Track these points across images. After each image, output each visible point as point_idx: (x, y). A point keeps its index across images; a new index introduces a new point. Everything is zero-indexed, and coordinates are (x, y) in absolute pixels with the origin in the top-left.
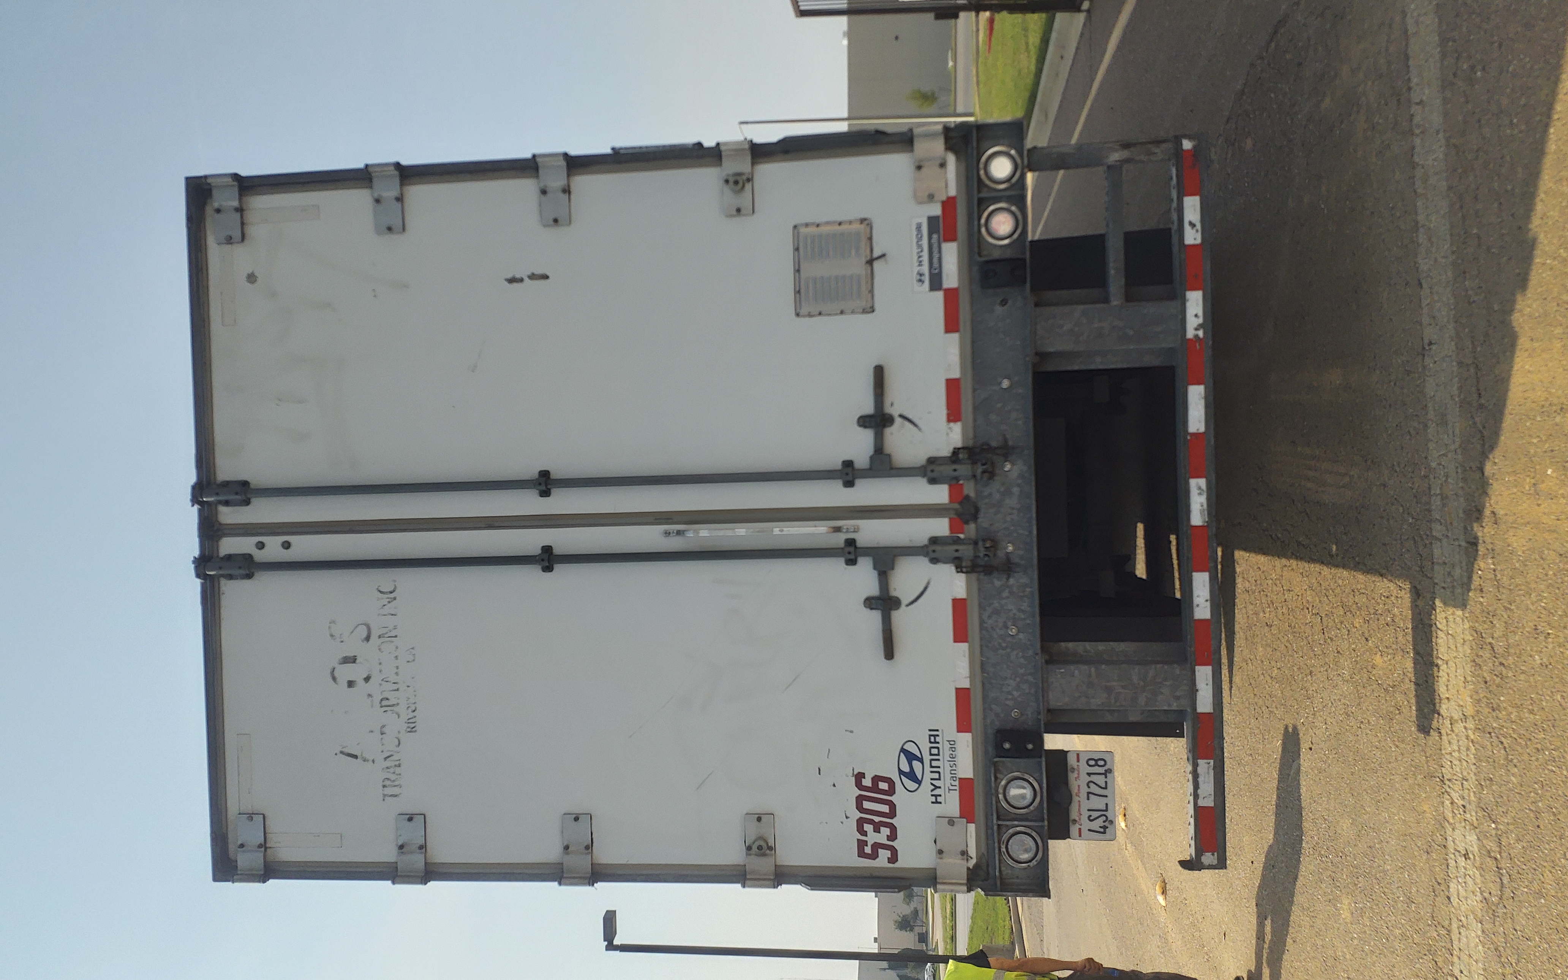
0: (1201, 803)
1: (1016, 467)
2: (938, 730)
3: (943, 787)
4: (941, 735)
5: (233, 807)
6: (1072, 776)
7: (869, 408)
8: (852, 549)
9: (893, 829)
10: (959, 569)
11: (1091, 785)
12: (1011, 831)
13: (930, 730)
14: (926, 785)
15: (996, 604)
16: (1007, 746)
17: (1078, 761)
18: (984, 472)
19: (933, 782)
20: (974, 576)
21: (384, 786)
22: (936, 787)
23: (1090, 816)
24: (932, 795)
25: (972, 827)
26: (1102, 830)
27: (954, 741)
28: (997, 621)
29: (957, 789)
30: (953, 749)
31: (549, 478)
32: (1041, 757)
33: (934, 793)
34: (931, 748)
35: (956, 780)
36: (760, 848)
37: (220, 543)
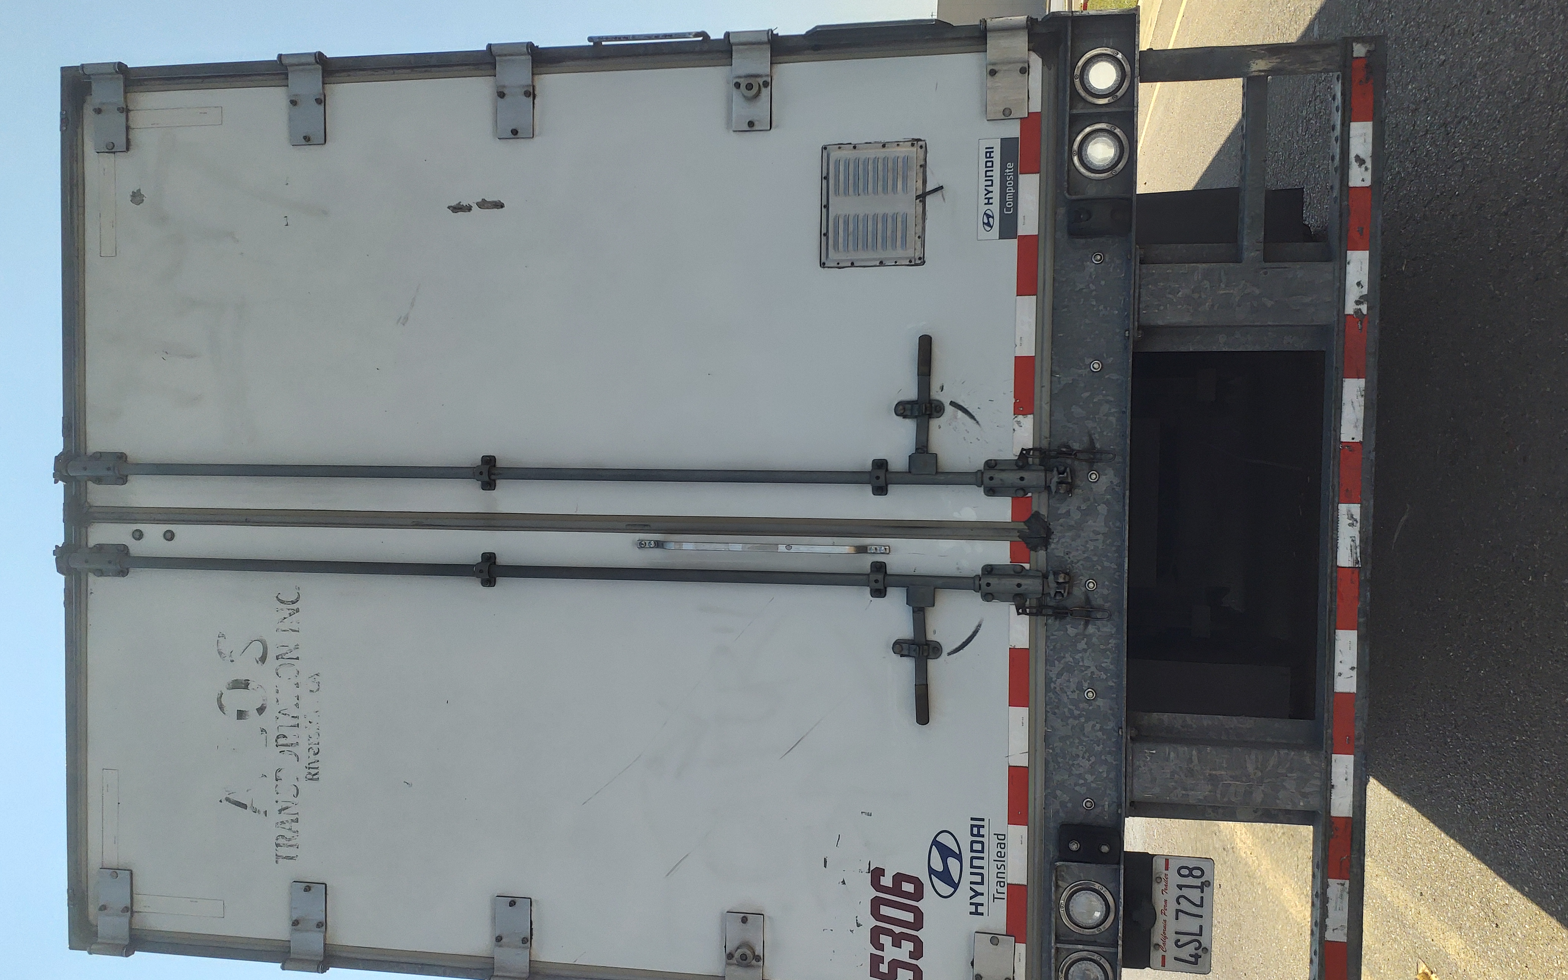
0: (1330, 936)
1: (1103, 479)
2: (983, 820)
3: (986, 894)
4: (986, 827)
5: (94, 860)
6: (1157, 888)
7: (911, 393)
8: (880, 577)
9: (918, 944)
10: (1021, 609)
11: (1182, 900)
12: (1075, 956)
13: (972, 819)
14: (964, 890)
15: (1069, 658)
16: (1074, 847)
17: (1167, 869)
18: (1060, 483)
19: (973, 886)
20: (1041, 620)
21: (277, 845)
22: (977, 894)
23: (1179, 940)
24: (971, 904)
25: (1021, 948)
26: (1193, 959)
27: (1005, 835)
28: (1069, 681)
29: (1004, 899)
30: (1003, 846)
31: (495, 466)
32: (1119, 863)
33: (974, 900)
34: (972, 842)
35: (1003, 887)
36: (744, 957)
37: (89, 530)
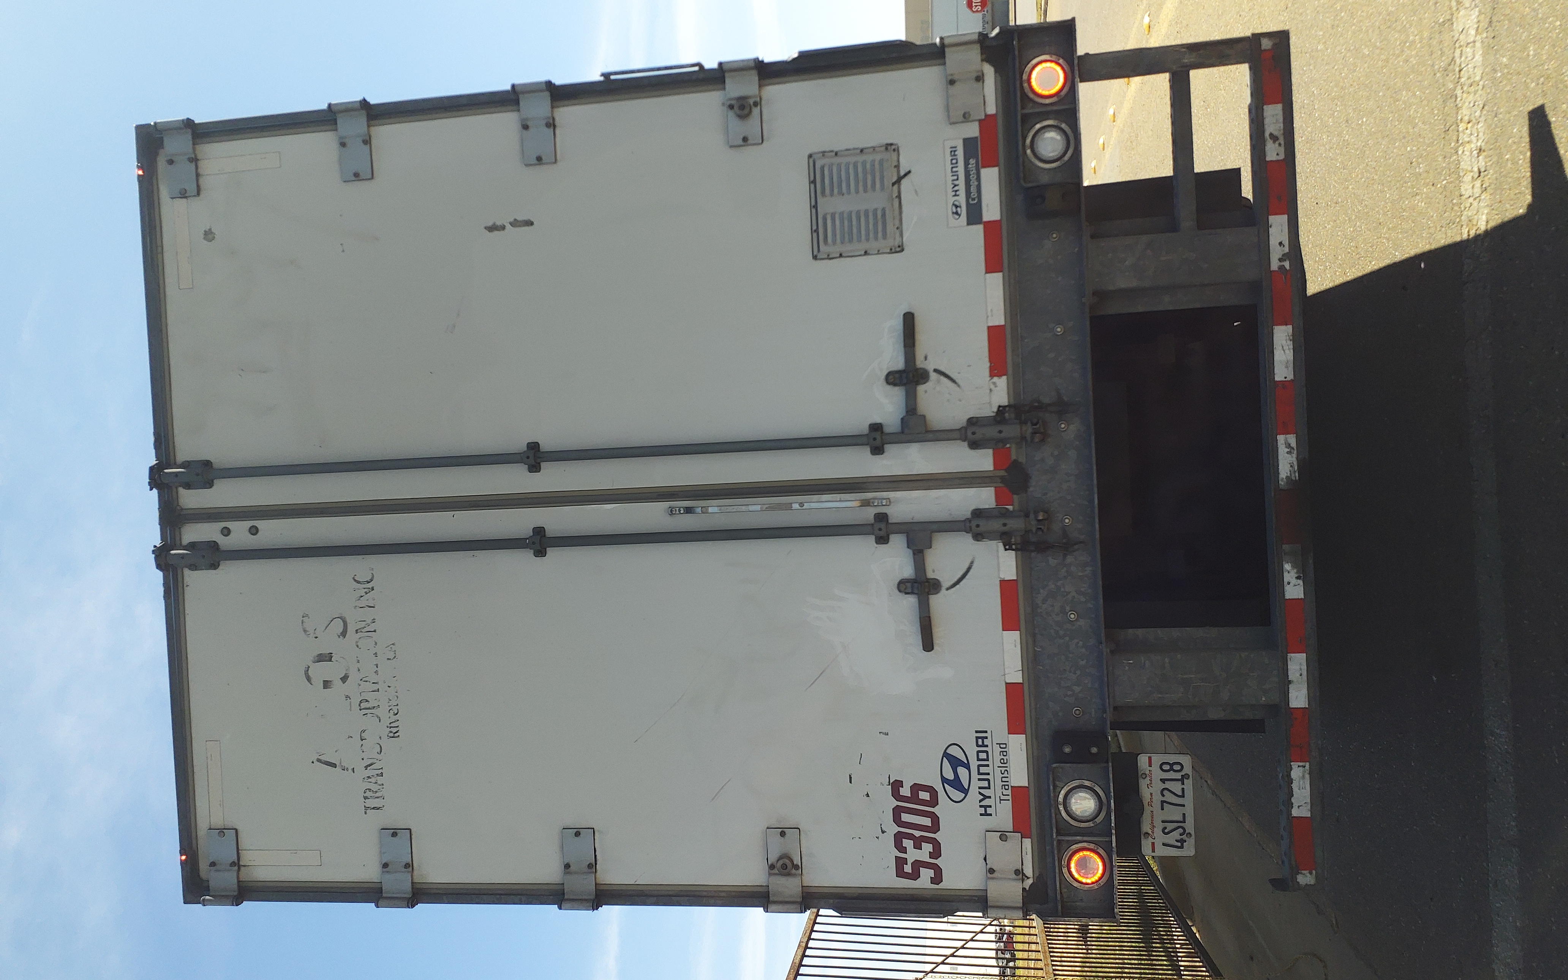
0: (1296, 814)
1: (1072, 427)
2: (986, 732)
3: (993, 797)
4: (989, 738)
5: (203, 822)
6: (1143, 784)
7: (899, 364)
8: (883, 525)
9: (937, 845)
10: (1008, 546)
11: (1165, 792)
12: (1074, 847)
13: (977, 732)
14: (974, 794)
15: (1052, 586)
16: (1067, 750)
17: (1150, 766)
18: (1034, 433)
19: (981, 791)
20: (1025, 554)
21: (366, 798)
22: (986, 797)
23: (1165, 828)
24: (981, 806)
25: (1027, 843)
26: (1179, 844)
27: (1006, 744)
28: (1053, 606)
29: (1009, 800)
30: (1005, 754)
31: (539, 451)
32: (1107, 762)
33: (983, 803)
34: (978, 752)
35: (1008, 789)
36: (784, 867)
37: (182, 530)
